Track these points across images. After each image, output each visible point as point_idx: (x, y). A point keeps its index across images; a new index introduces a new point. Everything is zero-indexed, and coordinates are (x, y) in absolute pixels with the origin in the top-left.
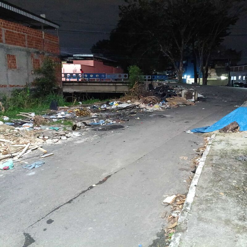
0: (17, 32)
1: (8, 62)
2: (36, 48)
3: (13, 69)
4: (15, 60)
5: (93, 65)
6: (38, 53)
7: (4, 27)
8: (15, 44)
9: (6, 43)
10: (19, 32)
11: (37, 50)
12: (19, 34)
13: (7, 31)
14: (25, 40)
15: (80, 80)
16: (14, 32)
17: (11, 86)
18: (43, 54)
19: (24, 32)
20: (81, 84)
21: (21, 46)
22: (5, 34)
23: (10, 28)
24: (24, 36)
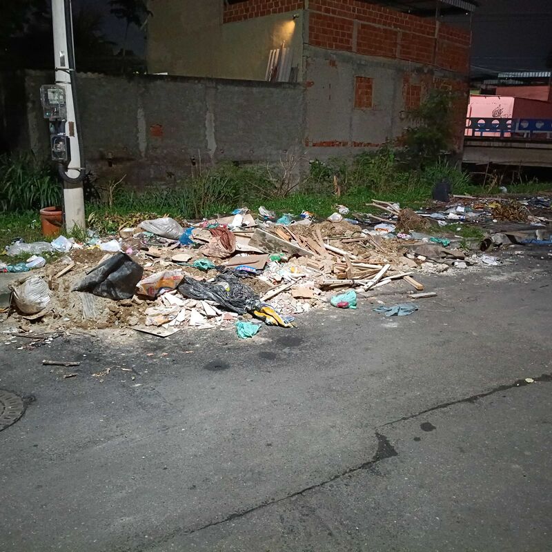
0: (381, 27)
1: (357, 92)
2: (417, 60)
3: (365, 109)
4: (370, 87)
6: (419, 71)
7: (357, 17)
8: (374, 54)
9: (358, 51)
10: (387, 27)
11: (418, 65)
12: (385, 31)
13: (364, 26)
14: (395, 44)
15: (507, 135)
16: (377, 26)
17: (356, 144)
18: (431, 72)
19: (396, 26)
20: (509, 144)
21: (385, 56)
22: (359, 32)
23: (368, 19)
24: (395, 33)
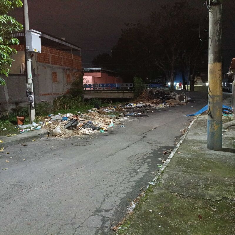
0: (57, 56)
1: (53, 77)
2: (68, 66)
3: (55, 82)
4: (56, 75)
5: (100, 77)
6: (69, 69)
7: (50, 53)
8: (56, 64)
9: (52, 64)
10: (59, 56)
11: (69, 68)
12: (58, 57)
13: (52, 56)
14: (62, 61)
17: (54, 94)
18: (72, 70)
19: (61, 56)
21: (59, 65)
22: (51, 58)
23: (53, 54)
24: (61, 58)
